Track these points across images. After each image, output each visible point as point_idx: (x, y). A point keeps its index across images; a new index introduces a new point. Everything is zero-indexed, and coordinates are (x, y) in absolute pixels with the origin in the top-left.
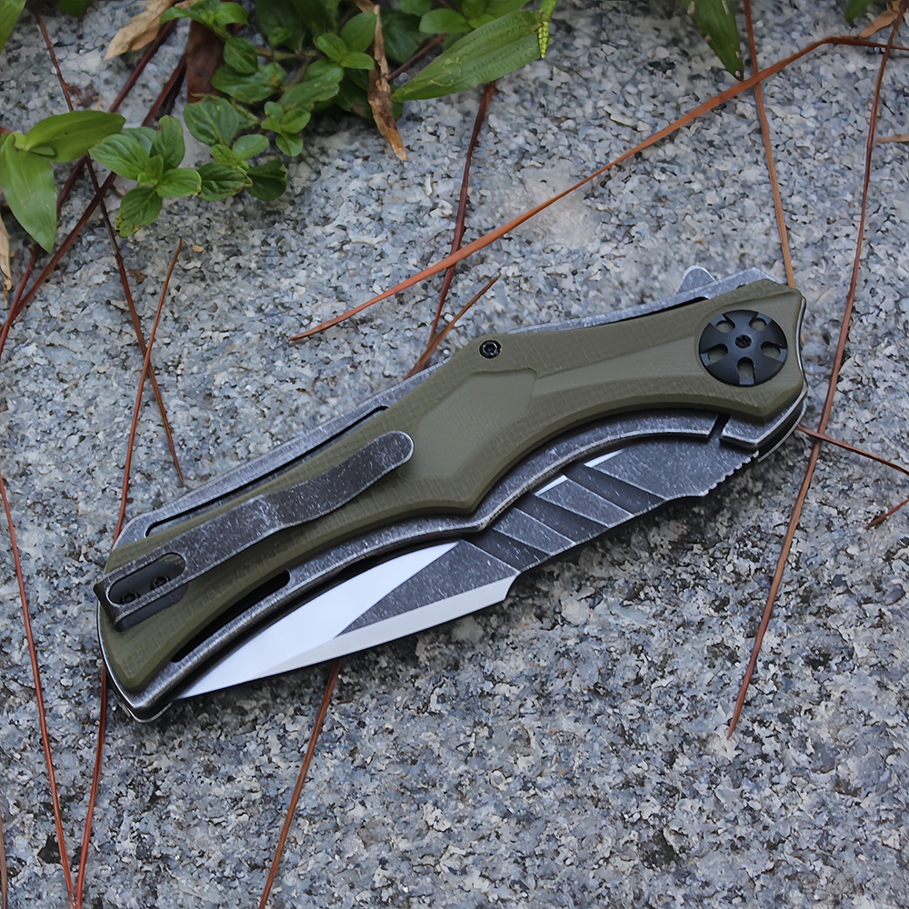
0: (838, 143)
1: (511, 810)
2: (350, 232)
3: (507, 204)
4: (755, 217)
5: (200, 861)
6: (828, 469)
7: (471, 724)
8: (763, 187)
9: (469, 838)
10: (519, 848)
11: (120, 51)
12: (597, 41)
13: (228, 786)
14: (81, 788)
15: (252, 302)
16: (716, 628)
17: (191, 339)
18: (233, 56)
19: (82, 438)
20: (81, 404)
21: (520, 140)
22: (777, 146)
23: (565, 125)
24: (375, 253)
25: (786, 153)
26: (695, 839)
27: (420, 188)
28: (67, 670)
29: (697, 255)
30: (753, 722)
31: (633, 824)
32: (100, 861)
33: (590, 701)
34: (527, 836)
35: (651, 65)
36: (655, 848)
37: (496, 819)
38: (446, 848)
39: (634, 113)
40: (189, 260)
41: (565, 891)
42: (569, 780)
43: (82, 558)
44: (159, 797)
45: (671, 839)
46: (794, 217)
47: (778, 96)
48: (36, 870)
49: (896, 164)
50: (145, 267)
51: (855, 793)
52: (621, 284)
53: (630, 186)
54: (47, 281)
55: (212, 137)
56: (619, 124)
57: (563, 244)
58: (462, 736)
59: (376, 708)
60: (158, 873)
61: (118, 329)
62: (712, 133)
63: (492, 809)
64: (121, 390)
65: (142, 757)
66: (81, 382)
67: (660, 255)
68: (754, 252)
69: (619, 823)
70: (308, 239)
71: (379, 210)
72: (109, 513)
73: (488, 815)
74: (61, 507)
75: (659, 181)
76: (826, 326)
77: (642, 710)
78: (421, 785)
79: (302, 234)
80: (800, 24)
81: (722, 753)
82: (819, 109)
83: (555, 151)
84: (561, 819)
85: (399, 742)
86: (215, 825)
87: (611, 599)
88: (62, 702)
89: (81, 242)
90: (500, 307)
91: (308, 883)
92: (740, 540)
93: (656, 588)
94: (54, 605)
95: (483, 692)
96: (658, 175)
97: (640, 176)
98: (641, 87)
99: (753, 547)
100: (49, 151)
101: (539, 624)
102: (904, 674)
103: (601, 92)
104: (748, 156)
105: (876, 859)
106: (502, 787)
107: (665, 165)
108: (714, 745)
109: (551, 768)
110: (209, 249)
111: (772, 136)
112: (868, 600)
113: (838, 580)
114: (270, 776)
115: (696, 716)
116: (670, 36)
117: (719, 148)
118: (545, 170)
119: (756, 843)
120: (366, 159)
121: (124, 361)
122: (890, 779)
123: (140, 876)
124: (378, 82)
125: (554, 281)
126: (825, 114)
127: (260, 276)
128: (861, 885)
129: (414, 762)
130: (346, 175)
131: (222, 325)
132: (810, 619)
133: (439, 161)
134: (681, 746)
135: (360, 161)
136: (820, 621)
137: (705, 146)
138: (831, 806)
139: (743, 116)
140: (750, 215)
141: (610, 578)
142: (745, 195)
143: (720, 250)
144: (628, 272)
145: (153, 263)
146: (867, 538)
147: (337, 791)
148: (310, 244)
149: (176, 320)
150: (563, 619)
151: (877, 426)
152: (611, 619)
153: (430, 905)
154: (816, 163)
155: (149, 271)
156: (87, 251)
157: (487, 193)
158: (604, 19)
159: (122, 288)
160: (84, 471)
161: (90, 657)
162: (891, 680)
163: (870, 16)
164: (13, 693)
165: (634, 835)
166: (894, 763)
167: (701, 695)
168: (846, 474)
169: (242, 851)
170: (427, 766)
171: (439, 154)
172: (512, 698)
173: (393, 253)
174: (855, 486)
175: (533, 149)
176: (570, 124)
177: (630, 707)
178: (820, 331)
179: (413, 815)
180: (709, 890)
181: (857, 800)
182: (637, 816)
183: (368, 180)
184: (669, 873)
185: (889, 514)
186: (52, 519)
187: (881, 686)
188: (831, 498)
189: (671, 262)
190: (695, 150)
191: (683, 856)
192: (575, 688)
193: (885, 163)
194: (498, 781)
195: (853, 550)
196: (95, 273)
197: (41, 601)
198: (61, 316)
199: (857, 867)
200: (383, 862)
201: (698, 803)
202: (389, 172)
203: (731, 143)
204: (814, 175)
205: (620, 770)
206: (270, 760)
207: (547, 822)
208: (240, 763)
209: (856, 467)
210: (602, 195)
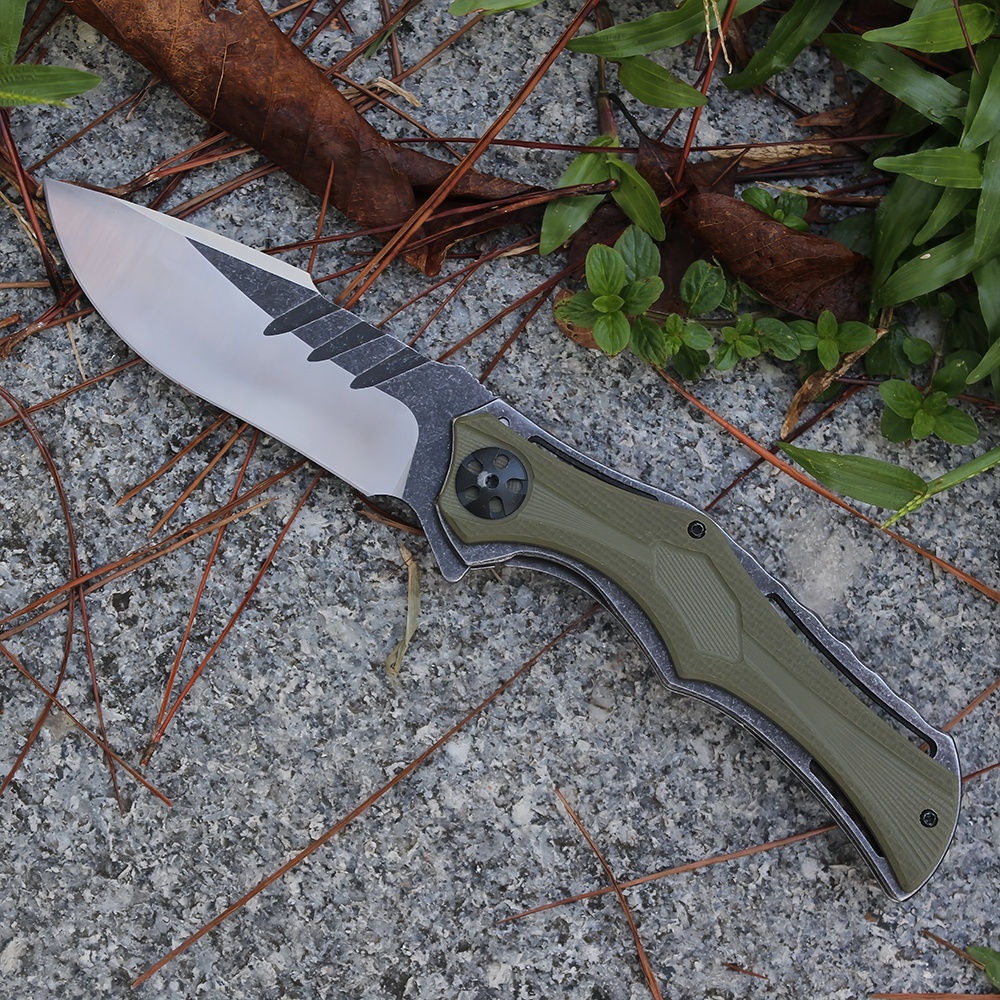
1: (356, 871)
2: (701, 441)
7: (396, 802)
8: (951, 709)
10: (336, 893)
13: (243, 679)
15: (597, 417)
16: (576, 913)
17: (537, 396)
23: (902, 528)
24: (697, 472)
25: (991, 705)
30: (527, 983)
31: (402, 955)
32: (138, 636)
33: (466, 868)
34: (346, 893)
36: (397, 979)
37: (343, 866)
41: (328, 943)
42: (403, 893)
44: (204, 640)
45: (409, 985)
48: (104, 601)
53: (882, 613)
59: (362, 733)
60: (157, 679)
62: (970, 640)
63: (348, 858)
65: (222, 609)
69: (397, 945)
70: (674, 415)
73: (342, 859)
75: (901, 632)
77: (483, 906)
78: (331, 801)
79: (675, 408)
81: (490, 978)
84: (372, 906)
85: (351, 765)
86: (213, 691)
87: (547, 830)
91: (218, 778)
92: (653, 886)
93: (578, 853)
95: (423, 794)
96: (906, 627)
97: (896, 615)
98: (975, 560)
99: (654, 897)
101: (496, 795)
103: (951, 534)
104: (969, 679)
106: (367, 854)
107: (918, 626)
108: (492, 969)
109: (402, 876)
113: (668, 971)
114: (269, 700)
115: (505, 943)
117: (960, 655)
118: (853, 542)
120: (770, 405)
123: (146, 670)
124: (828, 374)
127: (621, 405)
129: (344, 785)
130: (746, 402)
131: (563, 409)
132: (627, 970)
134: (477, 948)
135: (764, 402)
136: (630, 977)
137: (956, 643)
141: (562, 819)
142: (933, 700)
146: (715, 968)
147: (290, 751)
148: (672, 420)
149: (544, 374)
150: (511, 809)
151: (807, 919)
152: (533, 841)
153: (258, 866)
157: (803, 514)
164: (203, 489)
165: (395, 960)
167: (522, 936)
168: (754, 922)
169: (208, 721)
170: (347, 796)
172: (432, 816)
174: (749, 935)
177: (480, 896)
179: (308, 811)
182: (409, 953)
183: (753, 421)
185: (745, 972)
188: (728, 925)
190: (947, 639)
192: (468, 852)
194: (370, 848)
195: (699, 965)
198: (489, 290)
200: (265, 815)
201: (445, 986)
202: (770, 432)
203: (972, 660)
204: (986, 739)
205: (432, 921)
206: (279, 692)
207: (365, 899)
208: (263, 672)
209: (765, 926)
210: (861, 598)
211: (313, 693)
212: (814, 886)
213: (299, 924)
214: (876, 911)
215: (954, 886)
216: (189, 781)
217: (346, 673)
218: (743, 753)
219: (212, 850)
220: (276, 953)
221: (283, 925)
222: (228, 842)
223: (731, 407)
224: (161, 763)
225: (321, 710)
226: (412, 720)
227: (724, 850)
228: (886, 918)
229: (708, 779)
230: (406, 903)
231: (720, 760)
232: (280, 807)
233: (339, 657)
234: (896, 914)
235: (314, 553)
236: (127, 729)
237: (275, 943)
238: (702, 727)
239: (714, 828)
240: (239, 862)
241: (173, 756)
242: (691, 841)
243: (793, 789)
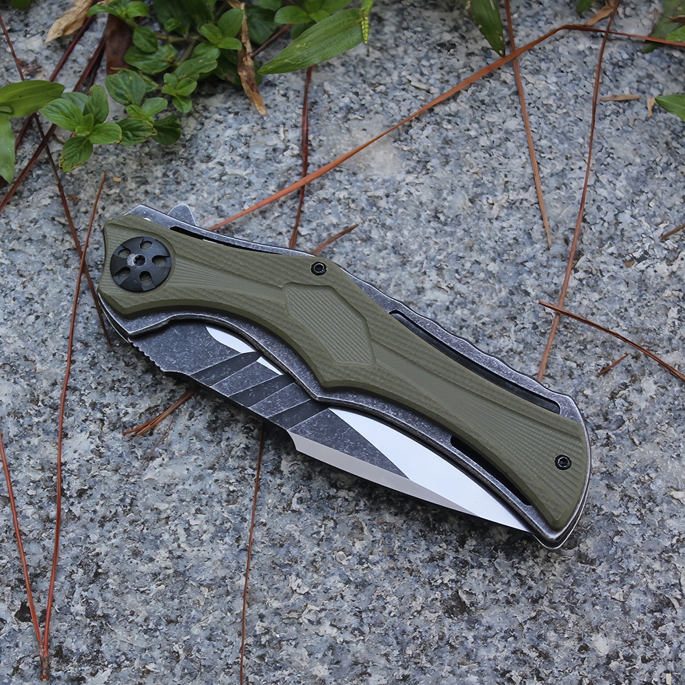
0: (572, 102)
1: (351, 579)
2: (226, 167)
3: (338, 147)
4: (514, 155)
5: (131, 618)
6: (569, 335)
7: (321, 518)
8: (520, 133)
9: (321, 599)
10: (357, 605)
11: (56, 36)
12: (401, 28)
13: (150, 565)
14: (44, 567)
18: (140, 40)
19: (37, 317)
20: (35, 293)
21: (347, 100)
22: (530, 104)
23: (379, 89)
24: (245, 182)
25: (536, 109)
26: (481, 596)
27: (275, 135)
28: (31, 484)
29: (474, 182)
31: (437, 587)
32: (60, 619)
34: (363, 597)
35: (439, 45)
36: (453, 603)
37: (341, 585)
38: (306, 606)
39: (428, 80)
40: (110, 187)
41: (390, 634)
42: (391, 557)
43: (40, 404)
44: (100, 574)
45: (464, 597)
46: (542, 155)
47: (530, 67)
48: (14, 626)
49: (614, 117)
50: (79, 193)
51: (592, 562)
52: (421, 203)
53: (426, 133)
54: (8, 203)
55: (126, 99)
56: (417, 88)
57: (379, 175)
58: (315, 527)
60: (101, 627)
61: (60, 238)
62: (483, 95)
63: (337, 578)
64: (64, 282)
65: (88, 545)
66: (35, 277)
67: (448, 182)
68: (515, 180)
69: (427, 587)
70: (196, 172)
71: (246, 151)
72: (58, 371)
73: (335, 583)
74: (23, 367)
75: (446, 129)
76: (566, 233)
78: (287, 562)
79: (192, 169)
80: (544, 15)
81: (499, 537)
82: (558, 77)
83: (372, 108)
85: (271, 531)
86: (142, 592)
88: (29, 507)
89: (32, 175)
90: (335, 221)
91: (208, 632)
94: (21, 437)
95: (329, 495)
96: (445, 125)
97: (433, 126)
98: (432, 61)
100: (7, 109)
102: (624, 479)
103: (404, 65)
104: (509, 111)
105: (607, 608)
106: (344, 562)
107: (450, 118)
108: (493, 531)
110: (125, 180)
111: (526, 97)
112: (599, 427)
114: (179, 557)
116: (452, 24)
117: (489, 105)
118: (365, 122)
119: (523, 599)
120: (236, 114)
121: (66, 261)
122: (616, 552)
123: (88, 630)
124: (244, 59)
125: (373, 201)
126: (563, 81)
127: (163, 199)
128: (597, 626)
129: (282, 546)
130: (222, 126)
133: (288, 115)
134: (469, 531)
135: (232, 115)
137: (479, 104)
138: (575, 572)
139: (505, 82)
140: (512, 153)
142: (507, 139)
143: (490, 179)
144: (426, 195)
145: (85, 190)
146: (597, 383)
147: (228, 567)
148: (198, 175)
151: (603, 304)
153: (295, 646)
154: (557, 116)
155: (82, 196)
156: (36, 181)
157: (324, 138)
158: (405, 13)
159: (63, 209)
160: (39, 341)
161: (48, 474)
162: (616, 483)
163: (594, 10)
165: (438, 595)
166: (619, 541)
168: (582, 338)
169: (161, 610)
170: (291, 548)
171: (289, 110)
172: (350, 499)
173: (257, 182)
174: (588, 346)
175: (356, 106)
176: (382, 88)
178: (562, 237)
179: (282, 583)
180: (491, 632)
181: (592, 567)
182: (440, 581)
183: (238, 129)
184: (463, 621)
185: (613, 366)
186: (18, 376)
187: (609, 487)
188: (572, 355)
189: (456, 188)
190: (472, 107)
191: (473, 609)
193: (606, 116)
194: (342, 558)
195: (588, 392)
196: (43, 197)
197: (11, 435)
198: (19, 229)
199: (594, 614)
200: (261, 617)
201: (482, 572)
202: (253, 124)
203: (497, 101)
204: (556, 125)
205: (427, 549)
206: (179, 546)
207: (377, 586)
208: (158, 548)
209: (589, 333)
210: (406, 139)
211: (198, 522)
212: (583, 285)
213: (360, 647)
214: (628, 258)
215: (644, 203)
216: (194, 654)
217: (201, 490)
218: (457, 271)
219: (259, 673)
220: (370, 678)
221: (354, 659)
222: (262, 657)
223: (218, 136)
224: (165, 666)
225: (215, 525)
226: (270, 468)
227: (516, 325)
228: (637, 255)
229: (459, 304)
230: (401, 558)
231: (451, 288)
232: (264, 602)
233: (187, 487)
234: (639, 248)
235: (101, 455)
236: (120, 675)
237: (361, 675)
238: (420, 285)
239: (496, 322)
240: (282, 659)
241: (166, 654)
242: (495, 342)
243: (505, 257)
